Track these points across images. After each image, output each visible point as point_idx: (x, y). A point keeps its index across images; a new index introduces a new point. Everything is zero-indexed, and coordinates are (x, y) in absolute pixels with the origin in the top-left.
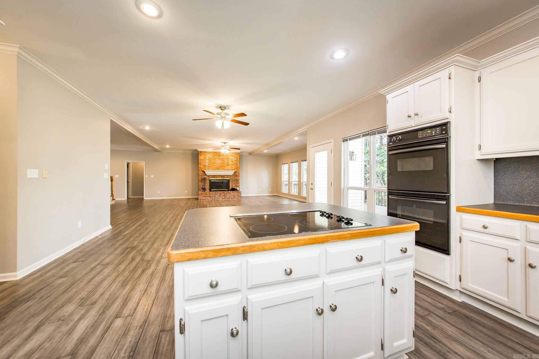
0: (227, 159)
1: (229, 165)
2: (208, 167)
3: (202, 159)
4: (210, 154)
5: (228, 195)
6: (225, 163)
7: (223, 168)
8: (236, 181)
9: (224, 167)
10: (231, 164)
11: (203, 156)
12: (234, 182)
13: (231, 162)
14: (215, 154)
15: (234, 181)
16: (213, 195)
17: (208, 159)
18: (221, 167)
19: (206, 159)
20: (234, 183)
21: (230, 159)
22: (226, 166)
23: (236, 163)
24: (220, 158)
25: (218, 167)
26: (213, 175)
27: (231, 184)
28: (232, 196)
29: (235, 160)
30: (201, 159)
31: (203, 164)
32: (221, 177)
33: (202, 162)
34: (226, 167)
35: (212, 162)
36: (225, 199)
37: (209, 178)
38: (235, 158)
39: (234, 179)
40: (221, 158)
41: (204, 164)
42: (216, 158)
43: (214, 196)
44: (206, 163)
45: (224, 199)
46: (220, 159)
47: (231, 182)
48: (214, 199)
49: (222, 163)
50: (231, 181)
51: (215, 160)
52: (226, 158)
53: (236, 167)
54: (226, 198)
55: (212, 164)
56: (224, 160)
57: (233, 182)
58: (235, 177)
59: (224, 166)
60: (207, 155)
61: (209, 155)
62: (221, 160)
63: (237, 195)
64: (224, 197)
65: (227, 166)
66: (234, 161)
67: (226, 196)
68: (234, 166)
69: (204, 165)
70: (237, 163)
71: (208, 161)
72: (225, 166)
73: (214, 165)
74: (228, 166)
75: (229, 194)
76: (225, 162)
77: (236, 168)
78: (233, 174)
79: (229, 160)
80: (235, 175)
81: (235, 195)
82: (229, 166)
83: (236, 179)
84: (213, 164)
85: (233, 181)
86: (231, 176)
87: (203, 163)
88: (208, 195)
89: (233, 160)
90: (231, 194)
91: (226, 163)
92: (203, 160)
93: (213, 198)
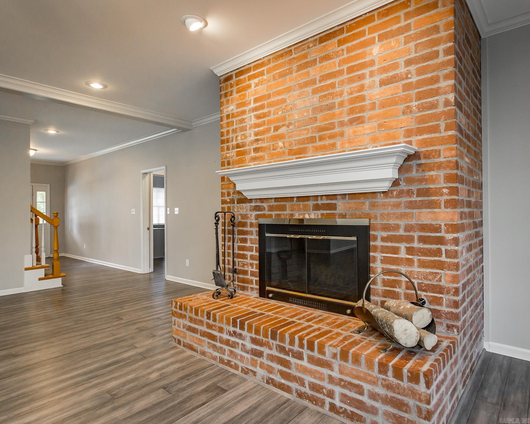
0: (351, 70)
1: (367, 114)
2: (253, 154)
3: (233, 116)
4: (262, 74)
5: (305, 370)
6: (337, 111)
7: (327, 142)
8: (422, 240)
9: (331, 137)
10: (383, 105)
11: (235, 95)
12: (403, 246)
13: (383, 83)
14: (283, 64)
15: (410, 239)
16: (225, 336)
17: (252, 105)
18: (312, 140)
19: (244, 112)
20: (403, 254)
21: (372, 63)
22: (342, 124)
23: (420, 84)
24: (306, 84)
25: (299, 142)
26: (276, 199)
27: (377, 266)
28: (338, 390)
29: (409, 63)
30: (228, 116)
31: (235, 143)
32: (317, 207)
33: (234, 131)
34: (342, 134)
35: (270, 122)
36: (288, 390)
37: (257, 217)
38: (412, 45)
39: (408, 228)
40: (314, 82)
41: (240, 141)
42: (288, 90)
43: (227, 343)
44: (248, 132)
45: (281, 387)
46: (309, 89)
47: (384, 250)
48: (228, 363)
49: (321, 109)
50: (383, 239)
51: (284, 101)
52: (345, 67)
53: (421, 120)
54: (294, 385)
55: (272, 133)
56: (333, 86)
57: (396, 250)
58: (412, 205)
59: (332, 126)
60: (249, 86)
61: (256, 80)
62: (315, 92)
63: (380, 391)
64: (284, 375)
65: (352, 122)
66: (402, 70)
67: (294, 372)
68: (408, 110)
69: (238, 146)
70: (435, 80)
71: (254, 121)
72: (337, 130)
73: (281, 137)
74: (360, 121)
75: (311, 360)
76: (337, 100)
77: (420, 132)
78: (396, 183)
79: (366, 71)
80: (409, 193)
81: (366, 387)
82: (366, 126)
83: (423, 228)
84: (276, 129)
85: (400, 239)
86: (380, 199)
87: (234, 136)
88: (204, 329)
89: (395, 66)
90: (327, 365)
91: (341, 104)
92: (235, 120)
93: (223, 351)
